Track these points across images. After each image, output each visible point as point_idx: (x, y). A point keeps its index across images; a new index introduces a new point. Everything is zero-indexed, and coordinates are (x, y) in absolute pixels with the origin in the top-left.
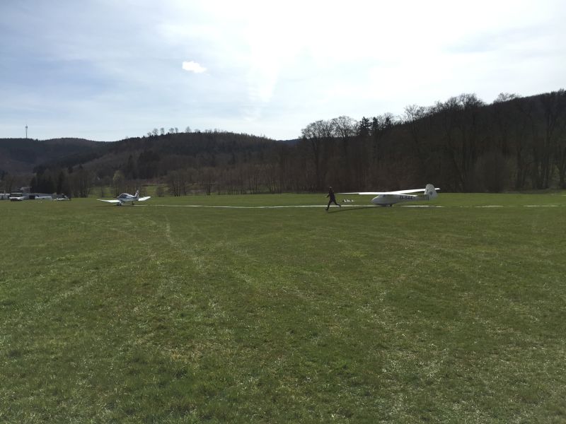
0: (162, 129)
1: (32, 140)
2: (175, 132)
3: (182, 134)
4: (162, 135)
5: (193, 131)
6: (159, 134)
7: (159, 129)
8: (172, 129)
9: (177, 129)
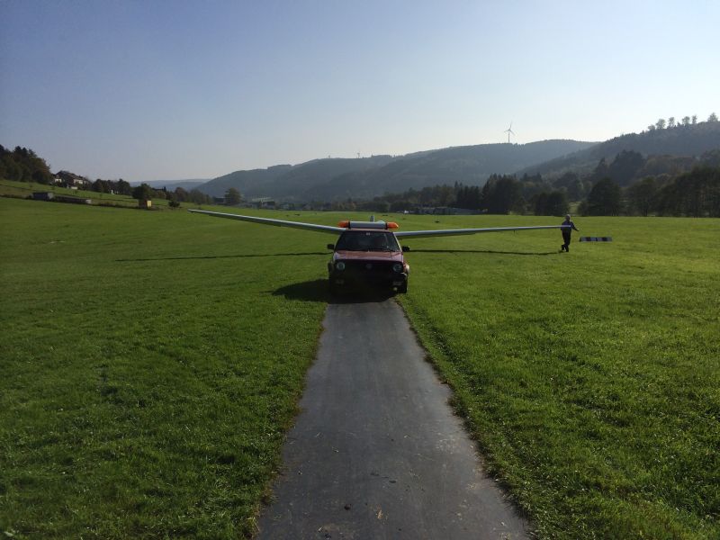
0: (672, 120)
2: (691, 122)
3: (701, 123)
4: (669, 127)
6: (666, 127)
7: (667, 120)
8: (687, 118)
9: (694, 118)
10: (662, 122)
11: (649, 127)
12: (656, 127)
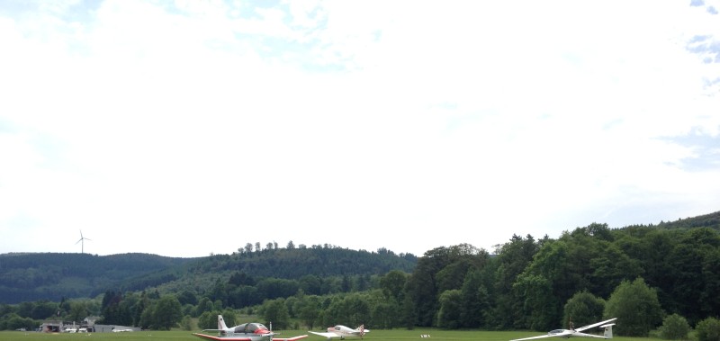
1: (90, 255)
2: (273, 248)
3: (283, 250)
4: (257, 251)
5: (297, 247)
6: (254, 250)
8: (270, 245)
9: (276, 245)
10: (249, 246)
11: (239, 250)
12: (245, 250)
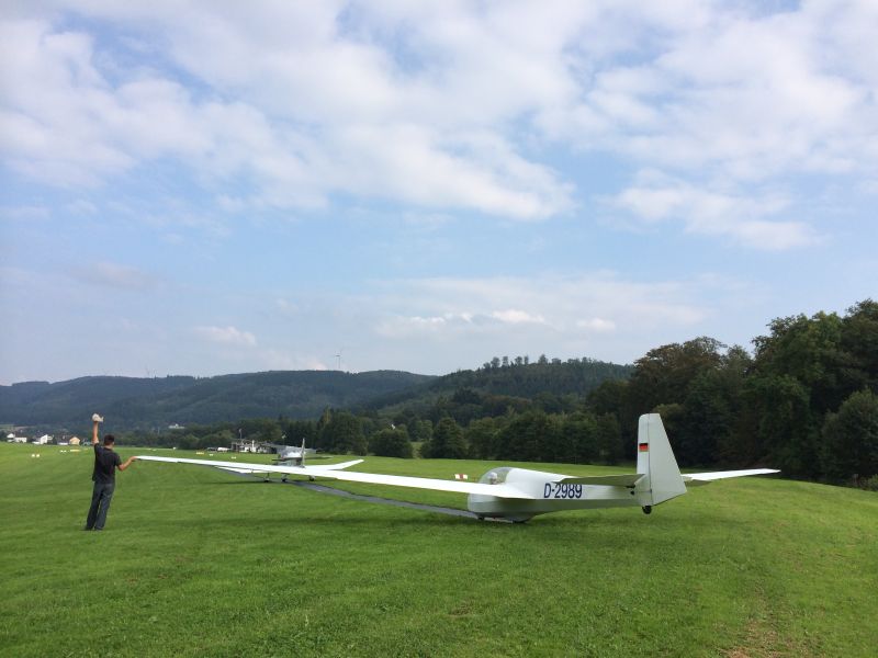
0: (505, 359)
1: (342, 372)
3: (533, 365)
5: (550, 361)
7: (501, 359)
8: (519, 359)
9: (526, 359)
10: (496, 361)
11: (484, 365)
